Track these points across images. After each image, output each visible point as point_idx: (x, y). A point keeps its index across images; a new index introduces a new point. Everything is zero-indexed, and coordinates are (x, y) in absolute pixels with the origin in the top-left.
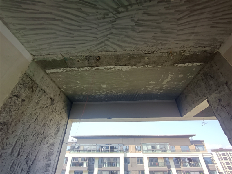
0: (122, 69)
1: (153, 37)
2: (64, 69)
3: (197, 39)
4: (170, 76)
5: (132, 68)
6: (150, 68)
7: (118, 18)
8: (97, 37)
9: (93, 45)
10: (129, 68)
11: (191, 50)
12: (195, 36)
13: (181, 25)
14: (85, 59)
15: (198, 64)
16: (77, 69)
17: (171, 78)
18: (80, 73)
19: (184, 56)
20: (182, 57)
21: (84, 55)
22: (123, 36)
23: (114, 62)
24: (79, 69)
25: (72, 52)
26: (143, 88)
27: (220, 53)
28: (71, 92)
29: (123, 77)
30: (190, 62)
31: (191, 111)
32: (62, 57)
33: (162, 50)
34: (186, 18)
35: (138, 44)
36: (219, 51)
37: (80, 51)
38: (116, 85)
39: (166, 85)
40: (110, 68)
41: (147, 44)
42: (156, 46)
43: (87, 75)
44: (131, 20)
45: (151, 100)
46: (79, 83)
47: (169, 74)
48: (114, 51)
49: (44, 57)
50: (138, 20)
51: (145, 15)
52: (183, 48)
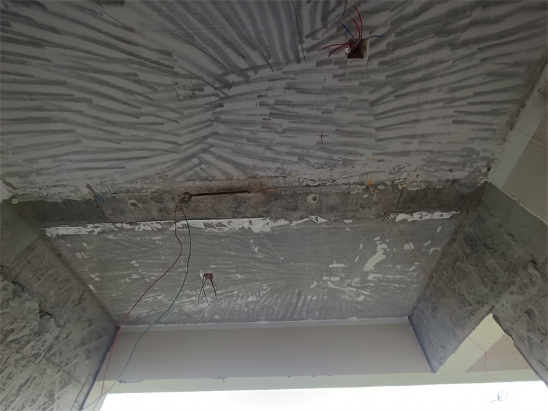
0: (251, 226)
1: (318, 143)
2: (96, 225)
3: (427, 151)
4: (381, 247)
5: (276, 224)
6: (326, 226)
7: (227, 97)
8: (179, 143)
9: (171, 161)
10: (268, 224)
11: (419, 179)
12: (420, 142)
13: (381, 116)
14: (152, 199)
15: (446, 215)
17: (385, 252)
18: (138, 239)
19: (405, 195)
20: (401, 195)
21: (149, 189)
22: (245, 142)
23: (229, 209)
24: (137, 227)
25: (116, 180)
26: (315, 283)
27: (494, 186)
28: (113, 295)
29: (256, 250)
30: (425, 210)
31: (457, 352)
32: (89, 193)
33: (346, 176)
34: (391, 101)
35: (285, 160)
36: (489, 180)
37: (138, 178)
38: (241, 274)
39: (373, 273)
40: (220, 224)
41: (308, 163)
42: (329, 167)
43: (158, 244)
44: (260, 102)
45: (343, 318)
46: (137, 265)
47: (378, 243)
48: (224, 178)
49: (42, 191)
50: (277, 103)
51: (291, 91)
52: (399, 173)
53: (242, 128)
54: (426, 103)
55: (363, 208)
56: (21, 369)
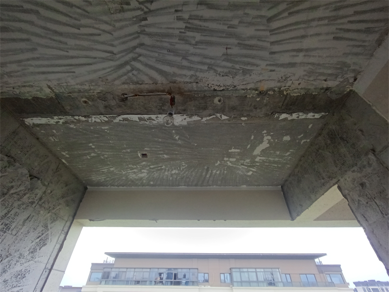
1: (224, 55)
2: (60, 117)
3: (309, 64)
4: (267, 138)
5: (191, 120)
6: (227, 122)
7: (150, 11)
8: (115, 52)
9: (109, 68)
10: (185, 119)
11: (300, 87)
12: (305, 56)
13: (275, 32)
14: (98, 98)
15: (317, 116)
16: (86, 119)
17: (269, 142)
18: (92, 128)
19: (288, 99)
20: (285, 99)
21: (95, 90)
22: (166, 52)
23: (156, 107)
24: (90, 119)
25: (69, 82)
26: (219, 162)
27: (357, 93)
28: (80, 167)
29: (177, 138)
30: (302, 112)
31: (309, 208)
32: (51, 92)
33: (244, 83)
34: (286, 17)
35: (197, 69)
36: (353, 89)
37: (87, 81)
38: (167, 154)
39: (260, 156)
40: (150, 119)
41: (215, 71)
42: (232, 75)
43: (106, 132)
44: (177, 17)
45: (236, 186)
46: (93, 147)
47: (265, 135)
48: (151, 82)
49: (15, 90)
50: (191, 18)
51: (203, 7)
52: (286, 82)
53: (164, 40)
54: (313, 20)
55: (256, 108)
56: (23, 210)
